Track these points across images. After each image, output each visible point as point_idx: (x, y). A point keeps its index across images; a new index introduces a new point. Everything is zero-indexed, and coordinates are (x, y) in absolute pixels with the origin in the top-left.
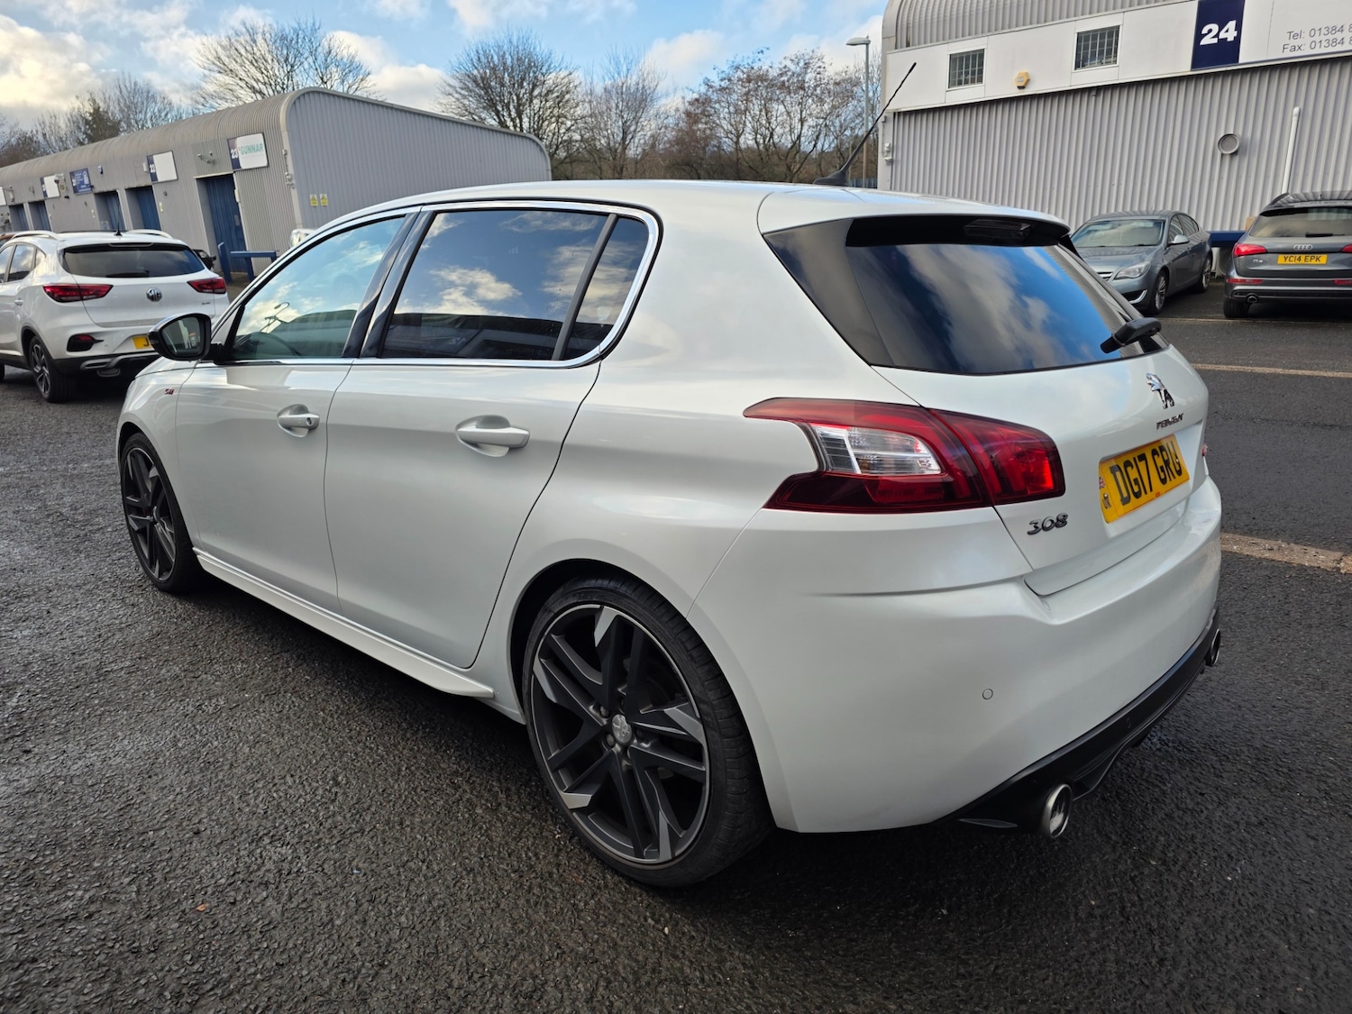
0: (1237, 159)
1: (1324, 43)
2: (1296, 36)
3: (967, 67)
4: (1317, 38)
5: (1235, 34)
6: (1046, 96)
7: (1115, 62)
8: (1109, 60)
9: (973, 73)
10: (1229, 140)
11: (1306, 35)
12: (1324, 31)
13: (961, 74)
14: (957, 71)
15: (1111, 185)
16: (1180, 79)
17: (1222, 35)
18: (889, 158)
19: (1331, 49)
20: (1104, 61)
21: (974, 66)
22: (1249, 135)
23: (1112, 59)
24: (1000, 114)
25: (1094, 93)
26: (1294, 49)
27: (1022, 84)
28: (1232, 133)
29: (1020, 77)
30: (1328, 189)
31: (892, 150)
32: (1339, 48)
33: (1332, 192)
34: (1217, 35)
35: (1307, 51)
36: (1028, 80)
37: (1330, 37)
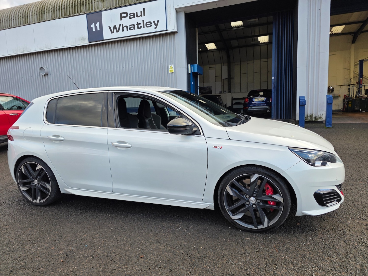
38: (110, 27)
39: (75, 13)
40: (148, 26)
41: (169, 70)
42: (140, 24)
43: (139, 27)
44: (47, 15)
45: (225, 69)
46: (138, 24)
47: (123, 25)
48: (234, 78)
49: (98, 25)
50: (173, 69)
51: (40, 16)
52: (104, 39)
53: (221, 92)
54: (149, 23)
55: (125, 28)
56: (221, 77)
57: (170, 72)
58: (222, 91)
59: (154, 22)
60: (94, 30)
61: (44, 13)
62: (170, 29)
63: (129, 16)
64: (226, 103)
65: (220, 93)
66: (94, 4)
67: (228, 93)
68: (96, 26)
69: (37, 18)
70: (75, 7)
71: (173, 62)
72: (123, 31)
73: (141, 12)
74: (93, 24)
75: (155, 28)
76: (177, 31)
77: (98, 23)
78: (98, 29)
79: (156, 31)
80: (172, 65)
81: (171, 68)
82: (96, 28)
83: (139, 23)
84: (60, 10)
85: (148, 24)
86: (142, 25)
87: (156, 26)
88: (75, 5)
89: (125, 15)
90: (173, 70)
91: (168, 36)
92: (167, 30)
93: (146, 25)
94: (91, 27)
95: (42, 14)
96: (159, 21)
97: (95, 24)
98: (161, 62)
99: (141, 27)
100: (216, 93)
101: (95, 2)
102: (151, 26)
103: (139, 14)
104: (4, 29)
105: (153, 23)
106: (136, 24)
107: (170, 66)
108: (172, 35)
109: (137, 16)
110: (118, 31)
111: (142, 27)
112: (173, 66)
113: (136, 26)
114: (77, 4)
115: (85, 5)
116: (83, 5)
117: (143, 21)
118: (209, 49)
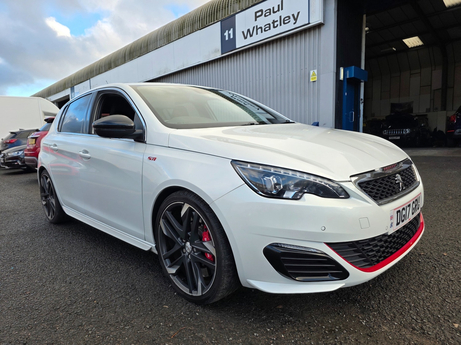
38: (243, 32)
39: (211, 22)
40: (286, 22)
41: (311, 77)
42: (277, 21)
43: (275, 25)
44: (186, 29)
45: (437, 74)
46: (274, 22)
47: (257, 26)
48: (453, 87)
49: (231, 32)
50: (316, 76)
51: (181, 32)
52: (237, 47)
53: (428, 110)
54: (288, 18)
55: (259, 30)
56: (430, 86)
57: (311, 80)
58: (430, 108)
59: (293, 15)
60: (227, 39)
61: (184, 28)
62: (314, 22)
63: (264, 13)
64: (437, 127)
65: (426, 112)
66: (230, 7)
67: (441, 111)
68: (229, 33)
69: (178, 34)
70: (212, 15)
71: (317, 66)
72: (257, 34)
73: (279, 6)
74: (227, 31)
75: (294, 23)
76: (322, 22)
77: (232, 29)
78: (232, 37)
79: (295, 27)
80: (314, 71)
81: (313, 75)
82: (229, 35)
83: (275, 20)
84: (198, 21)
85: (286, 19)
86: (278, 23)
87: (296, 20)
88: (212, 13)
89: (260, 13)
90: (315, 78)
91: (312, 32)
92: (309, 23)
93: (284, 20)
94: (225, 35)
95: (182, 29)
96: (300, 12)
97: (229, 30)
98: (301, 69)
99: (277, 25)
100: (420, 112)
101: (231, 5)
102: (289, 22)
103: (276, 10)
104: (151, 51)
105: (292, 17)
106: (272, 23)
107: (312, 72)
108: (317, 30)
109: (274, 12)
110: (251, 36)
111: (279, 25)
112: (316, 71)
113: (272, 25)
114: (214, 11)
115: (221, 10)
116: (219, 11)
117: (280, 17)
118: (410, 47)
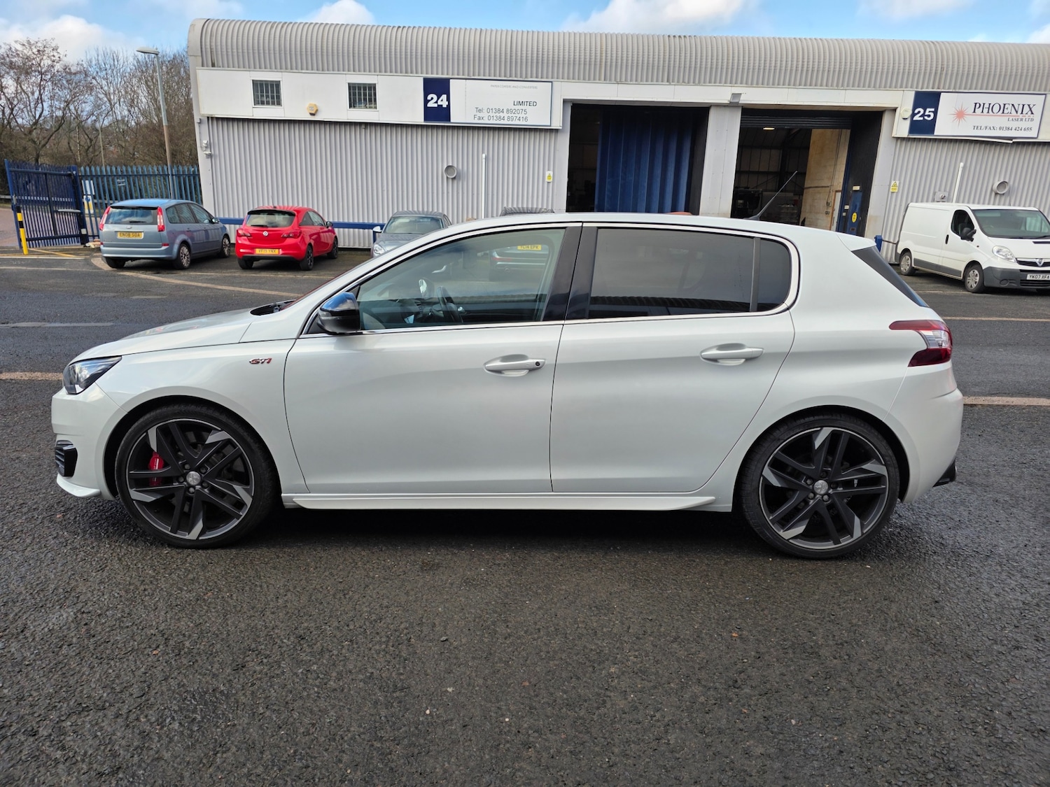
0: (455, 182)
1: (495, 118)
2: (480, 111)
3: (267, 92)
4: (491, 114)
5: (447, 103)
6: (330, 123)
7: (376, 108)
8: (371, 105)
9: (273, 97)
10: (451, 170)
11: (485, 111)
12: (494, 111)
13: (262, 96)
14: (259, 94)
15: (383, 191)
16: (417, 126)
17: (440, 103)
18: (208, 152)
19: (510, 122)
20: (368, 105)
21: (272, 92)
22: (460, 167)
23: (373, 105)
24: (297, 132)
25: (363, 126)
26: (479, 119)
27: (313, 112)
28: (451, 164)
29: (311, 107)
30: (530, 206)
31: (209, 146)
32: (502, 122)
33: (527, 208)
34: (436, 102)
35: (487, 121)
36: (317, 110)
37: (498, 115)
